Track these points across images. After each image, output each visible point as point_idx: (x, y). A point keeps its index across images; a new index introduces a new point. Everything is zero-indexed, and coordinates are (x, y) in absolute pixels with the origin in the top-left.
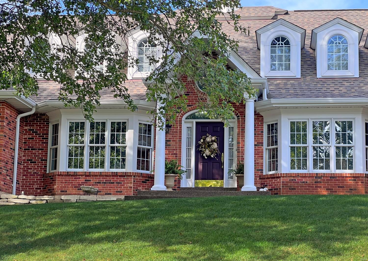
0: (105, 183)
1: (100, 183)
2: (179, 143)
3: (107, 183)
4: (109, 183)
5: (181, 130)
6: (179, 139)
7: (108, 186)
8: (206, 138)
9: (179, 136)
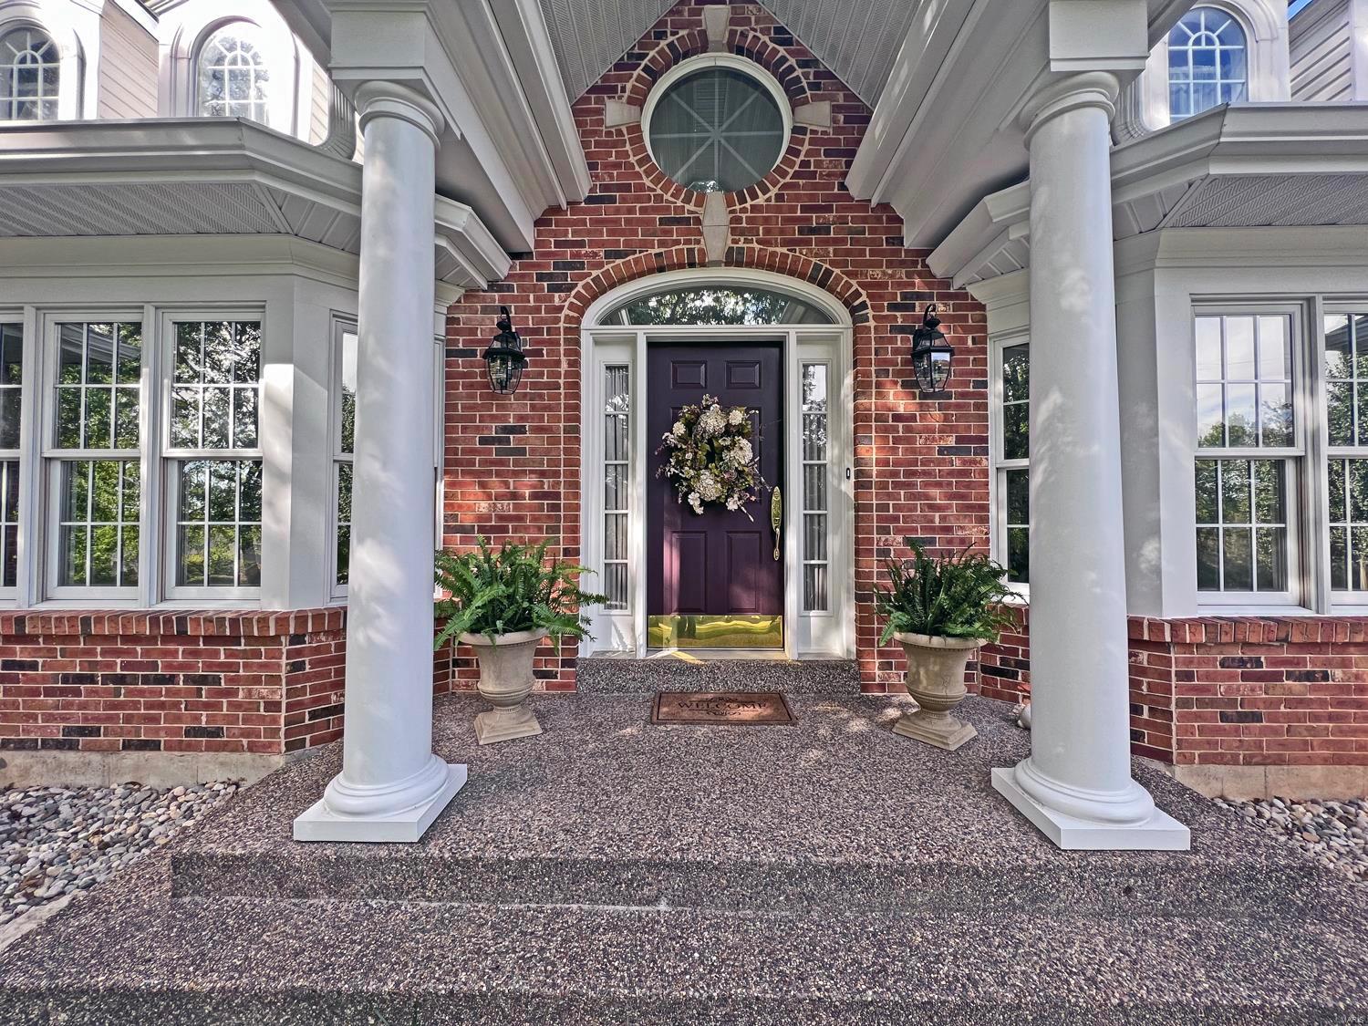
0: (120, 680)
1: (92, 680)
2: (567, 440)
3: (134, 680)
4: (146, 680)
5: (578, 375)
6: (567, 419)
7: (141, 697)
8: (698, 416)
9: (567, 407)
